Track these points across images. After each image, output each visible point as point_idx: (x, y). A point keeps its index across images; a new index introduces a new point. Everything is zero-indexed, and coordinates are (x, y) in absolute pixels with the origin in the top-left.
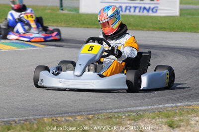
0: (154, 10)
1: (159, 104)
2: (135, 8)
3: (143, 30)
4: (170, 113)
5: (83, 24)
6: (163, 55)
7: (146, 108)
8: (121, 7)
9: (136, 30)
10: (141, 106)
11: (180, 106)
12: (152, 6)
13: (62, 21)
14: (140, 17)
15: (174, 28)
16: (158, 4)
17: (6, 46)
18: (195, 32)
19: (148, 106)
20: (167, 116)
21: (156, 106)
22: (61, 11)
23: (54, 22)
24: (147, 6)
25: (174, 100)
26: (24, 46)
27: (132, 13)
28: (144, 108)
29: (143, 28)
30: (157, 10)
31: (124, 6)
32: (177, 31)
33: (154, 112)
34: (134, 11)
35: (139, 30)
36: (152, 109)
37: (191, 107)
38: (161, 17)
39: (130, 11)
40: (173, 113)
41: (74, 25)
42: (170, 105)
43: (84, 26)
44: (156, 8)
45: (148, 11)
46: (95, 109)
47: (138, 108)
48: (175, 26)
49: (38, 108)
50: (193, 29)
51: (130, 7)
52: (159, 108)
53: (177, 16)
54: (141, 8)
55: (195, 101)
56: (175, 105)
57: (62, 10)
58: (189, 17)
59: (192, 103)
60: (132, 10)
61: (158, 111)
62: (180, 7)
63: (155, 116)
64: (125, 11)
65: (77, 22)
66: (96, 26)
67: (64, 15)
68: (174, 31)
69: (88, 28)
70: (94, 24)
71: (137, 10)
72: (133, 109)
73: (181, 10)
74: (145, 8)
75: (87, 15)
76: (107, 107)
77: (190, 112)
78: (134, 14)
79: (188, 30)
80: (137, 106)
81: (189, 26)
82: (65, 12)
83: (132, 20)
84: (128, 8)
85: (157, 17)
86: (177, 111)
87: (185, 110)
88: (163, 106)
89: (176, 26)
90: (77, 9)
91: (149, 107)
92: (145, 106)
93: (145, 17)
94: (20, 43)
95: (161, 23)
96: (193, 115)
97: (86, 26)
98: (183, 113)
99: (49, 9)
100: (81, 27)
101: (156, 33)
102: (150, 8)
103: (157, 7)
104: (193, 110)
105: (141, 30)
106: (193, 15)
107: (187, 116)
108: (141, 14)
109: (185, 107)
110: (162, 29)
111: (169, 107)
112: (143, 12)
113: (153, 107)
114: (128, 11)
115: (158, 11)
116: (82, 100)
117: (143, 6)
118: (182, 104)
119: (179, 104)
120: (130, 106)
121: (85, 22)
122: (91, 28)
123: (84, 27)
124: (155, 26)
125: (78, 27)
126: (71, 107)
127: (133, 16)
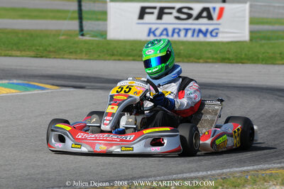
0: (214, 33)
1: (223, 167)
2: (187, 30)
3: (199, 62)
4: (239, 181)
5: (113, 55)
6: (228, 97)
7: (204, 173)
8: (166, 29)
9: (188, 62)
10: (197, 171)
11: (252, 170)
12: (211, 28)
13: (82, 52)
14: (193, 43)
15: (242, 59)
16: (219, 24)
17: (3, 88)
18: (273, 64)
19: (207, 171)
20: (235, 184)
21: (218, 171)
22: (81, 37)
23: (71, 53)
24: (204, 28)
25: (245, 162)
26: (29, 89)
27: (182, 38)
28: (201, 174)
29: (198, 59)
30: (217, 33)
31: (170, 28)
32: (247, 63)
33: (216, 179)
34: (186, 35)
35: (192, 62)
36: (213, 175)
37: (268, 172)
38: (223, 43)
39: (179, 35)
40: (243, 181)
41: (99, 56)
42: (237, 169)
43: (113, 58)
44: (216, 31)
45: (205, 34)
46: (131, 177)
47: (192, 175)
48: (243, 56)
49: (51, 177)
50: (270, 60)
51: (180, 30)
52: (223, 174)
53: (245, 42)
54: (194, 30)
55: (274, 163)
56: (245, 168)
57: (83, 35)
58: (263, 42)
59: (270, 166)
60: (182, 33)
61: (222, 178)
62: (250, 28)
63: (217, 185)
64: (173, 35)
65: (103, 52)
66: (131, 58)
67: (86, 42)
68: (242, 63)
69: (119, 60)
70: (128, 55)
71: (190, 33)
72: (185, 175)
73: (251, 32)
74: (200, 31)
75: (118, 41)
76: (149, 174)
77: (267, 178)
78: (185, 39)
79: (263, 61)
80: (192, 172)
81: (264, 55)
82: (87, 38)
83: (182, 47)
84: (177, 31)
85: (218, 42)
86: (249, 178)
87: (260, 176)
88: (228, 170)
89: (246, 55)
90: (103, 34)
91: (209, 173)
92: (203, 171)
93: (201, 43)
94: (23, 85)
95: (224, 53)
96: (271, 183)
97: (117, 58)
98: (258, 179)
99: (63, 35)
100: (109, 60)
101: (217, 65)
102: (207, 30)
103: (218, 29)
104: (271, 175)
105: (196, 62)
106: (269, 39)
107: (263, 184)
108: (195, 39)
109: (260, 172)
110: (225, 60)
111: (237, 172)
112: (198, 36)
113: (213, 172)
114: (176, 35)
115: (220, 35)
116: (113, 164)
117: (197, 27)
118: (255, 167)
119: (251, 168)
120: (182, 172)
121: (115, 53)
122: (124, 60)
123: (115, 60)
124: (215, 56)
125: (105, 60)
126: (97, 174)
127: (183, 43)
